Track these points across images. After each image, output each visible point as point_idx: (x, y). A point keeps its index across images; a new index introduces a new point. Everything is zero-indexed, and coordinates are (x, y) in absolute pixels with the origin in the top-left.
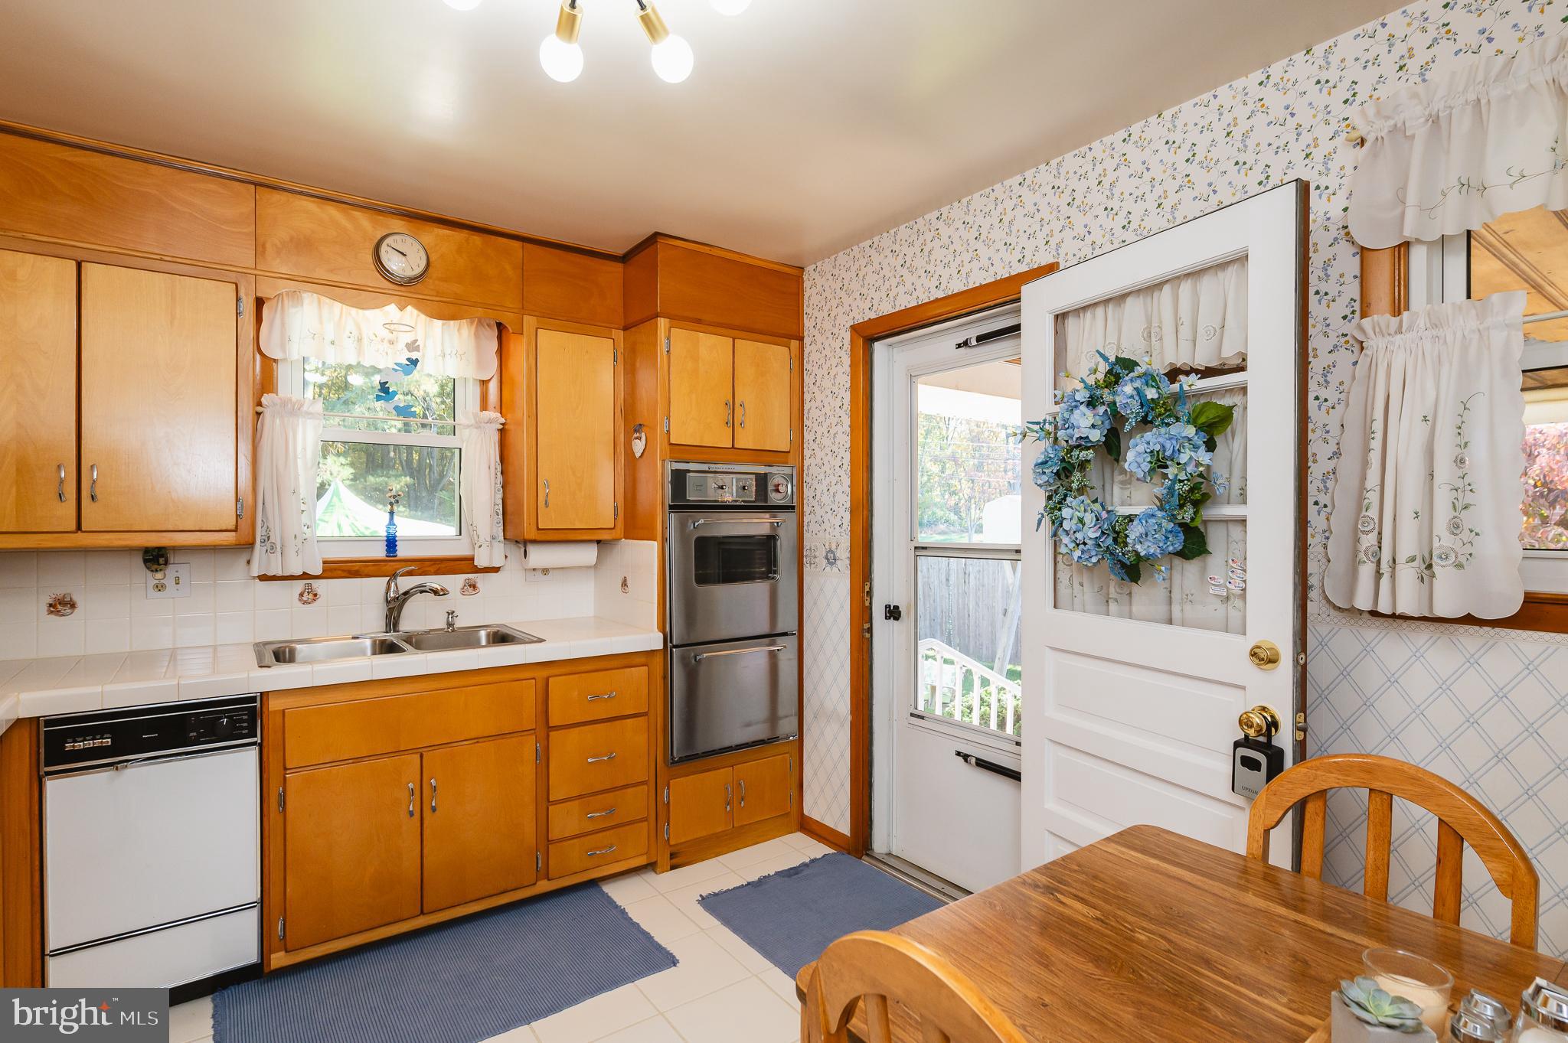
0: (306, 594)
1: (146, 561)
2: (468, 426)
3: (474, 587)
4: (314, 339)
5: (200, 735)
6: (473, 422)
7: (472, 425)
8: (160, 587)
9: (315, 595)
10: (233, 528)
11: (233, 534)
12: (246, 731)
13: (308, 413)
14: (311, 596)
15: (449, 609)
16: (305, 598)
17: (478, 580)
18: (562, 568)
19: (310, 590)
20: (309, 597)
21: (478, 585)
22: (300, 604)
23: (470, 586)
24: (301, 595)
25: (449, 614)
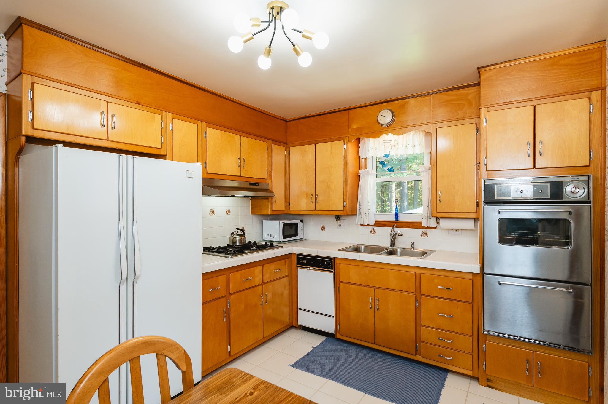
0: (372, 231)
1: (336, 218)
2: (423, 172)
3: (426, 234)
4: (372, 150)
5: (322, 266)
6: (424, 170)
7: (423, 171)
8: (340, 226)
9: (375, 232)
10: (343, 210)
11: (343, 212)
12: (330, 267)
13: (371, 174)
14: (374, 232)
15: (413, 241)
16: (372, 232)
17: (427, 232)
18: (466, 230)
19: (373, 230)
20: (373, 232)
21: (428, 234)
22: (371, 234)
23: (424, 234)
24: (371, 231)
25: (412, 243)
